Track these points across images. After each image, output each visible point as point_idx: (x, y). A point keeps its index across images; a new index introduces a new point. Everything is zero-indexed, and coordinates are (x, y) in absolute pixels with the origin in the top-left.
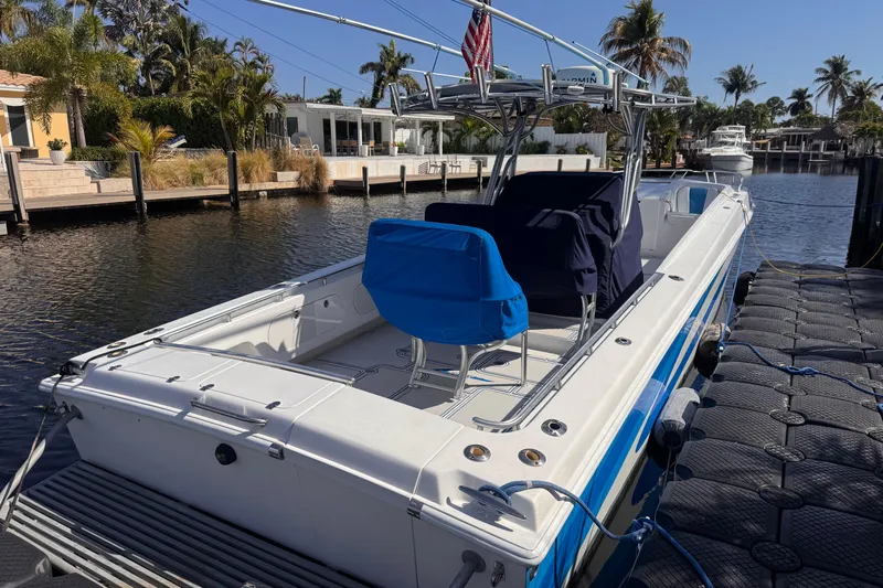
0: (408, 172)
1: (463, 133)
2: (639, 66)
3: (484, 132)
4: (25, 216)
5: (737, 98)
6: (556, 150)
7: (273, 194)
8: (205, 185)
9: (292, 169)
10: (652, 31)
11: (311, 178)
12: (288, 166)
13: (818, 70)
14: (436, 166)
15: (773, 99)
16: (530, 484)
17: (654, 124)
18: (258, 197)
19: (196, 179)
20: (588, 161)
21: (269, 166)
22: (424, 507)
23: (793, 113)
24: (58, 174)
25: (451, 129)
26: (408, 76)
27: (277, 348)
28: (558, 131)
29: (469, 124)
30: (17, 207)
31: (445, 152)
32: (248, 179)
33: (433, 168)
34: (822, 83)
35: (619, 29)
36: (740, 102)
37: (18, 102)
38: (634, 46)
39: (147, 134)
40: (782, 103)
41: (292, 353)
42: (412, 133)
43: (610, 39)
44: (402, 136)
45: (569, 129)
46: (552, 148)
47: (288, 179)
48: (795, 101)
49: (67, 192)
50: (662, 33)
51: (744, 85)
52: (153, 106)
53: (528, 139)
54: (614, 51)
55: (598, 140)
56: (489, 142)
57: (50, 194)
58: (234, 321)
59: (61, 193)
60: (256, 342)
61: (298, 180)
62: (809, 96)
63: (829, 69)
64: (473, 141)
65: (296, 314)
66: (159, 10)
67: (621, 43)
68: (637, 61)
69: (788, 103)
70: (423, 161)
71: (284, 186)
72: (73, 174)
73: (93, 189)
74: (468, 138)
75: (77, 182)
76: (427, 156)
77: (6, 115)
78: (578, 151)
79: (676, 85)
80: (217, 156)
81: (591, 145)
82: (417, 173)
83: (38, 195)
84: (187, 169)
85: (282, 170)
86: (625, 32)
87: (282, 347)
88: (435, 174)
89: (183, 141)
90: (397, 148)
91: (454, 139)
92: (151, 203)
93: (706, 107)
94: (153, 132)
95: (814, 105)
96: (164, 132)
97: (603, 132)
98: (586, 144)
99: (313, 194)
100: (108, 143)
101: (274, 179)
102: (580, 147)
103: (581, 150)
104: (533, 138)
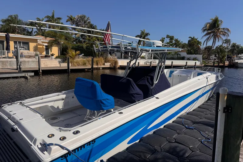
0: (140, 64)
4: (41, 71)
6: (187, 59)
7: (103, 68)
8: (86, 65)
9: (109, 62)
10: (218, 26)
11: (114, 65)
12: (108, 61)
14: (149, 62)
16: (54, 144)
17: (219, 53)
18: (100, 69)
19: (84, 64)
20: (196, 63)
21: (103, 61)
22: (32, 147)
24: (51, 62)
27: (56, 107)
28: (188, 54)
30: (39, 69)
31: (153, 59)
32: (97, 64)
35: (208, 26)
37: (46, 44)
38: (212, 31)
39: (74, 53)
41: (61, 109)
43: (204, 29)
45: (191, 53)
46: (186, 58)
47: (108, 65)
49: (52, 66)
50: (221, 27)
52: (79, 46)
53: (179, 56)
54: (206, 32)
55: (200, 57)
57: (49, 66)
58: (44, 100)
59: (51, 66)
60: (50, 105)
61: (110, 65)
65: (63, 99)
66: (86, 23)
67: (209, 30)
68: (213, 35)
70: (146, 61)
71: (106, 66)
72: (55, 62)
73: (59, 65)
75: (55, 64)
76: (148, 60)
77: (45, 47)
78: (193, 60)
79: (227, 41)
80: (90, 58)
81: (197, 58)
82: (144, 64)
83: (46, 66)
84: (83, 62)
85: (107, 62)
86: (210, 27)
87: (58, 107)
88: (148, 65)
89: (83, 55)
92: (71, 70)
94: (75, 52)
96: (78, 52)
97: (201, 54)
99: (114, 69)
100: (65, 55)
101: (104, 65)
102: (194, 58)
103: (194, 59)
104: (180, 55)
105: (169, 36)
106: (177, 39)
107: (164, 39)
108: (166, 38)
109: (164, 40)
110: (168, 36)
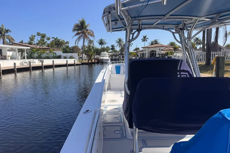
0: (17, 65)
1: (32, 53)
2: (83, 36)
3: (40, 52)
5: (102, 46)
6: (64, 57)
10: (86, 27)
13: (116, 41)
15: (107, 47)
17: (88, 51)
23: (112, 50)
25: (28, 52)
26: (9, 35)
28: (64, 52)
29: (34, 50)
31: (27, 58)
33: (25, 63)
34: (117, 43)
36: (102, 47)
38: (81, 31)
40: (109, 48)
42: (13, 53)
43: (74, 29)
44: (10, 54)
45: (67, 52)
46: (62, 57)
48: (111, 47)
50: (89, 28)
51: (103, 43)
53: (54, 54)
54: (76, 32)
55: (75, 55)
56: (41, 55)
62: (115, 46)
63: (118, 41)
64: (36, 55)
67: (78, 30)
68: (82, 35)
69: (110, 48)
74: (34, 54)
76: (22, 60)
79: (91, 42)
82: (20, 65)
88: (26, 65)
90: (10, 57)
91: (29, 54)
93: (95, 48)
95: (116, 48)
97: (77, 53)
98: (72, 56)
103: (71, 58)
104: (56, 54)
105: (40, 33)
106: (49, 38)
107: (35, 36)
108: (37, 35)
109: (35, 38)
110: (38, 34)
